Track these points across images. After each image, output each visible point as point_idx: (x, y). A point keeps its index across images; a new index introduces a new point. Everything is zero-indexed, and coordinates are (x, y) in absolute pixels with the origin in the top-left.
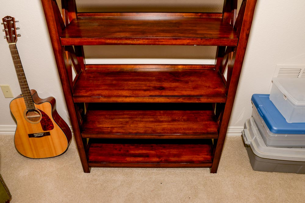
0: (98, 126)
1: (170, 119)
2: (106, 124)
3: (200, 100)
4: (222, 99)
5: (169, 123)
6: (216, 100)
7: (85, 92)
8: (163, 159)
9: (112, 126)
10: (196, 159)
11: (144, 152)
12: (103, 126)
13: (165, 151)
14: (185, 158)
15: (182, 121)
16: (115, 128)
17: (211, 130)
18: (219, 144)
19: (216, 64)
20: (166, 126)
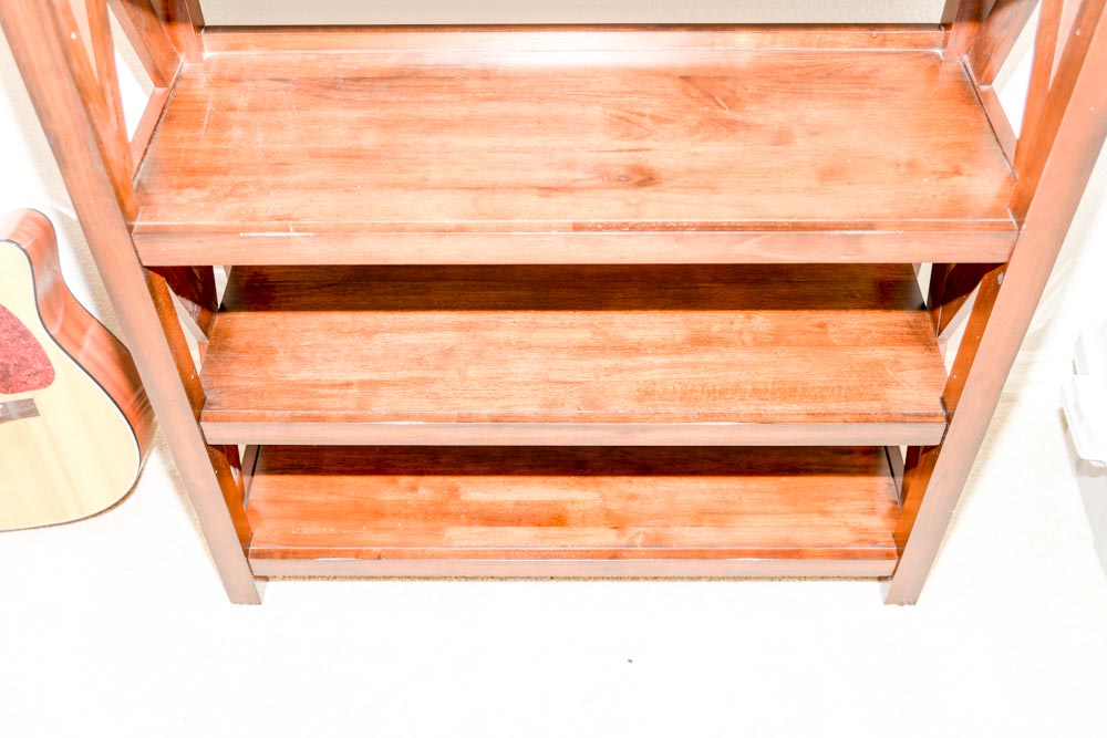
0: (293, 377)
1: (679, 332)
2: (336, 364)
5: (677, 359)
9: (367, 376)
12: (316, 376)
15: (744, 343)
16: (384, 391)
17: (907, 398)
20: (657, 375)
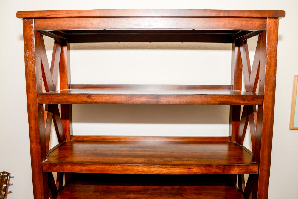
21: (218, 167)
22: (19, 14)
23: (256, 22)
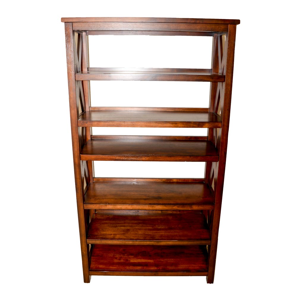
0: (102, 233)
1: (167, 227)
2: (110, 231)
3: (192, 208)
4: (210, 207)
5: (166, 231)
6: (206, 208)
7: (95, 200)
8: (161, 268)
9: (115, 233)
10: (193, 268)
11: (143, 261)
12: (106, 233)
13: (163, 260)
14: (181, 267)
15: (177, 229)
16: (118, 235)
18: (213, 251)
19: (205, 178)
20: (163, 233)
21: (195, 123)
22: (63, 19)
23: (221, 27)
